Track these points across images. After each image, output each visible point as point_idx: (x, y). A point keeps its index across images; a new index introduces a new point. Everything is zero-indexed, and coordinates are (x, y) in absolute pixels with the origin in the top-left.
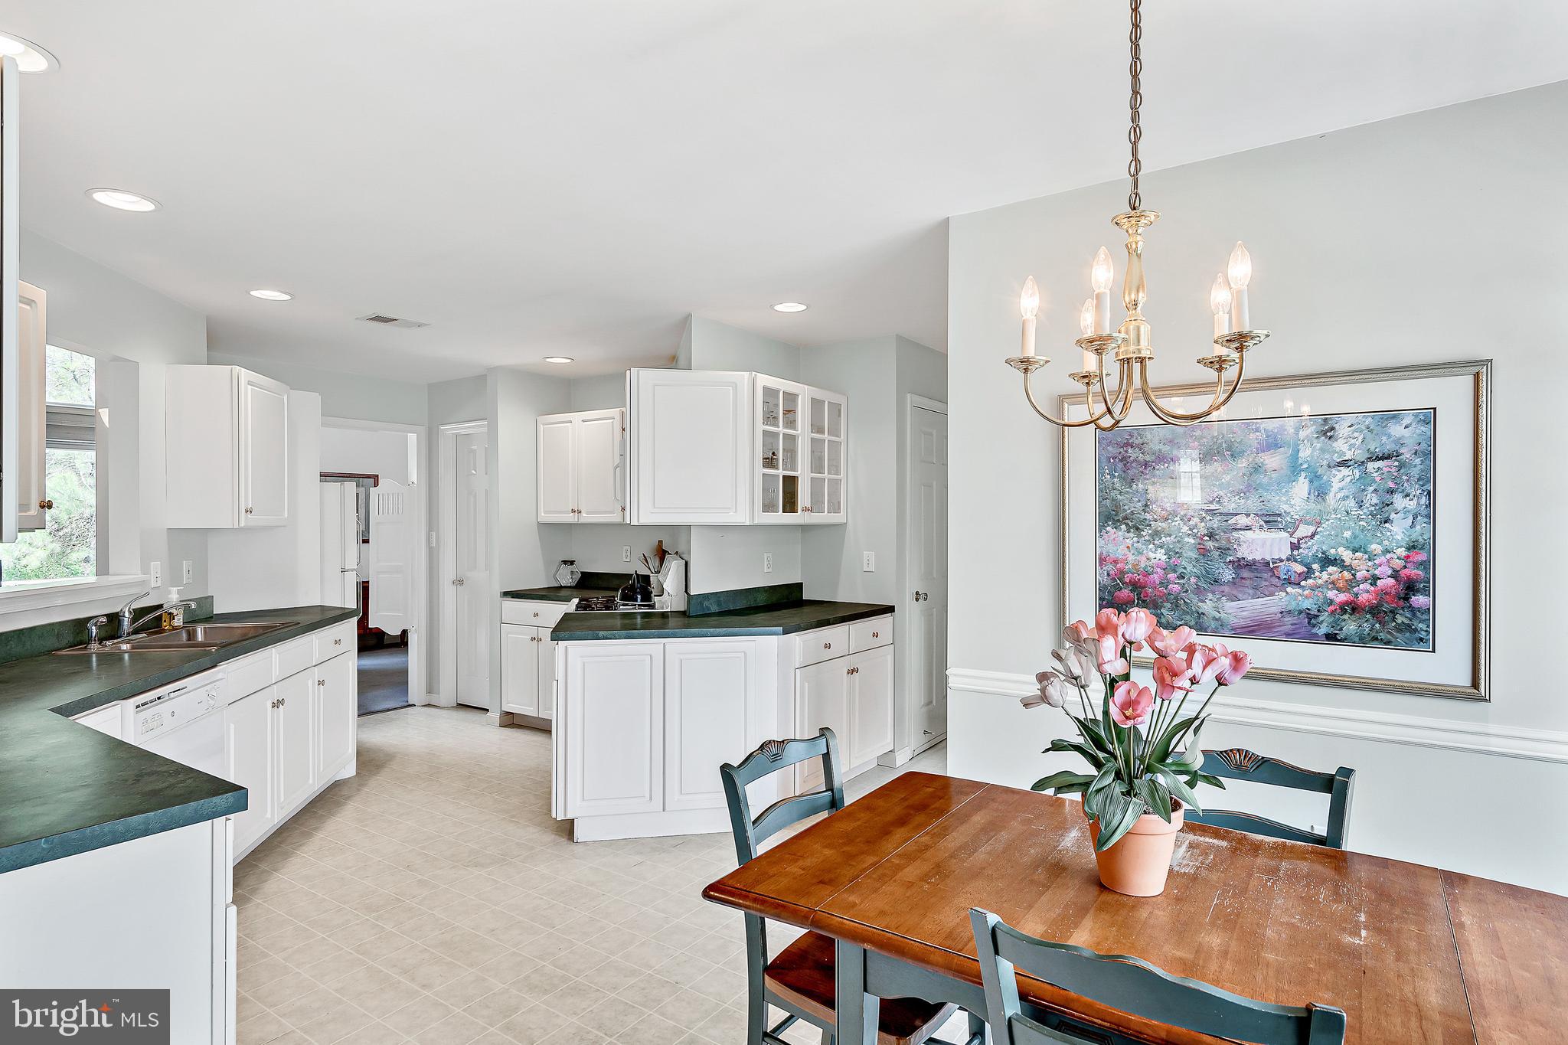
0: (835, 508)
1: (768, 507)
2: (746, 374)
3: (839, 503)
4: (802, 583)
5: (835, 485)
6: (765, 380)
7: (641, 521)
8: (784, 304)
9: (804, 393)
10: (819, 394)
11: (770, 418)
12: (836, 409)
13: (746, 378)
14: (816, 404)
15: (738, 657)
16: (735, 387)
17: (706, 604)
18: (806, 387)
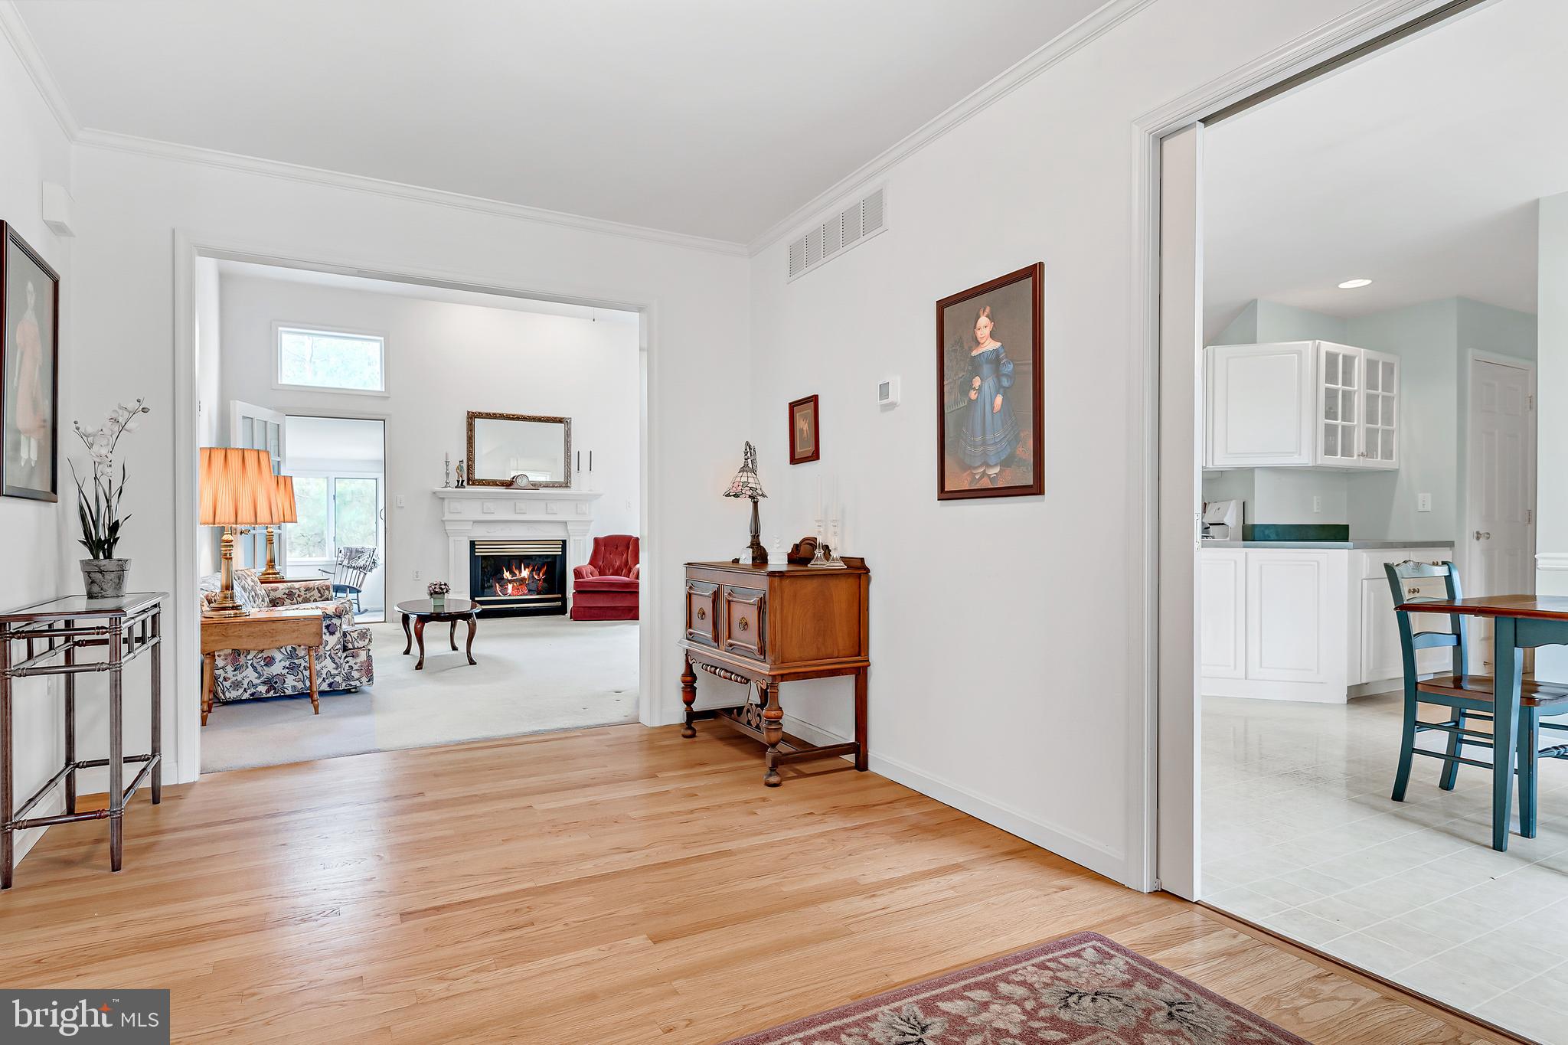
0: (1388, 454)
1: (1330, 451)
2: (1310, 343)
3: (1392, 451)
4: (1348, 526)
5: (1388, 434)
6: (1327, 346)
7: (1216, 463)
8: (1350, 282)
9: (1361, 356)
10: (1373, 355)
11: (1331, 377)
12: (1389, 368)
13: (1310, 347)
14: (1371, 365)
15: (1311, 565)
16: (1299, 353)
17: (1267, 532)
18: (1362, 350)
